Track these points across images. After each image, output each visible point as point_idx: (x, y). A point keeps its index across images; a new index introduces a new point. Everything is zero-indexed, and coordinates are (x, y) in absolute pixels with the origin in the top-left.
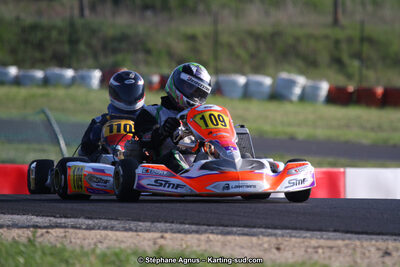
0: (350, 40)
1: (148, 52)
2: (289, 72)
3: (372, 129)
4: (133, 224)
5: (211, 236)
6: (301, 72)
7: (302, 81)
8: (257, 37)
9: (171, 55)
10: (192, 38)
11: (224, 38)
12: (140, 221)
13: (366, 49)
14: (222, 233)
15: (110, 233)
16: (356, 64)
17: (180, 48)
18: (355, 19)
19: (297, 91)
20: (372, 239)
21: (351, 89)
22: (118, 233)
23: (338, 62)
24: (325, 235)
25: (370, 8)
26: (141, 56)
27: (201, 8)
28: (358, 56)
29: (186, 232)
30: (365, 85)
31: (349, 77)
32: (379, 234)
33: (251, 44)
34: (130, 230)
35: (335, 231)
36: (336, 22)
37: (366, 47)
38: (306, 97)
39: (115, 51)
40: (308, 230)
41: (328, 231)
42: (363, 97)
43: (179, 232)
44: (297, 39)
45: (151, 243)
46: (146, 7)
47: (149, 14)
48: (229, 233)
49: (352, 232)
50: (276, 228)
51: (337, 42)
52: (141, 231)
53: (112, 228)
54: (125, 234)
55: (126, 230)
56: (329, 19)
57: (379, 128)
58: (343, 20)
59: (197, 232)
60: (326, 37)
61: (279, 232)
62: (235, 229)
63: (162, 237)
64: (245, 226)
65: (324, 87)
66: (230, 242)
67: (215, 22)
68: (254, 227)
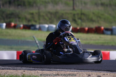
0: (78, 14)
1: (19, 18)
3: (85, 40)
4: (15, 68)
5: (38, 71)
8: (51, 13)
9: (26, 19)
10: (32, 14)
11: (42, 14)
12: (18, 67)
13: (83, 17)
14: (41, 70)
15: (9, 70)
16: (79, 21)
17: (29, 17)
18: (79, 8)
20: (85, 71)
21: (78, 28)
22: (11, 70)
23: (74, 21)
24: (72, 70)
25: (83, 5)
26: (17, 19)
27: (35, 5)
28: (80, 19)
29: (31, 70)
30: (83, 27)
31: (78, 25)
33: (49, 15)
34: (15, 69)
35: (74, 69)
36: (74, 9)
39: (10, 18)
40: (66, 69)
42: (82, 30)
43: (29, 70)
44: (63, 14)
45: (21, 73)
46: (19, 5)
47: (20, 7)
48: (43, 70)
49: (79, 69)
50: (57, 68)
51: (74, 15)
52: (18, 70)
53: (9, 69)
54: (13, 71)
56: (72, 8)
57: (87, 39)
58: (76, 8)
59: (34, 70)
60: (71, 13)
61: (58, 70)
62: (45, 69)
63: (24, 71)
64: (48, 68)
66: (44, 73)
67: (39, 9)
68: (51, 68)
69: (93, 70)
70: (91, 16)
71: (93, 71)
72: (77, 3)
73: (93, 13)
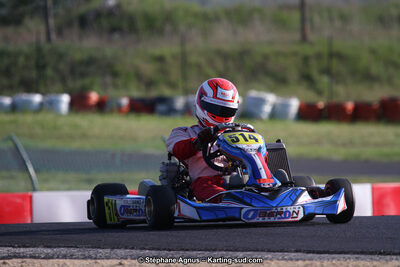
0: (319, 56)
1: (115, 75)
2: (259, 90)
3: (344, 145)
4: (92, 252)
6: (271, 90)
7: (271, 99)
8: (225, 56)
9: (139, 76)
10: (160, 59)
11: (193, 59)
12: (99, 248)
13: (336, 65)
16: (324, 81)
17: (148, 69)
18: (323, 35)
19: (267, 109)
20: (333, 258)
21: (321, 104)
23: (307, 79)
25: (338, 23)
26: (109, 79)
27: (168, 28)
28: (327, 71)
30: (336, 100)
31: (319, 93)
32: (340, 253)
33: (219, 64)
34: (90, 257)
35: (296, 251)
36: (304, 39)
37: (336, 63)
38: (277, 114)
39: (83, 75)
40: (269, 251)
41: (291, 252)
42: (334, 113)
44: (266, 57)
46: (113, 30)
47: (116, 36)
49: (313, 252)
50: (237, 250)
51: (306, 59)
52: (100, 258)
53: (71, 257)
54: (84, 262)
55: (85, 258)
56: (297, 36)
57: (350, 143)
58: (311, 37)
60: (295, 54)
63: (120, 264)
65: (294, 104)
67: (183, 42)
69: (362, 253)
70: (365, 59)
71: (363, 256)
72: (317, 19)
73: (373, 52)
